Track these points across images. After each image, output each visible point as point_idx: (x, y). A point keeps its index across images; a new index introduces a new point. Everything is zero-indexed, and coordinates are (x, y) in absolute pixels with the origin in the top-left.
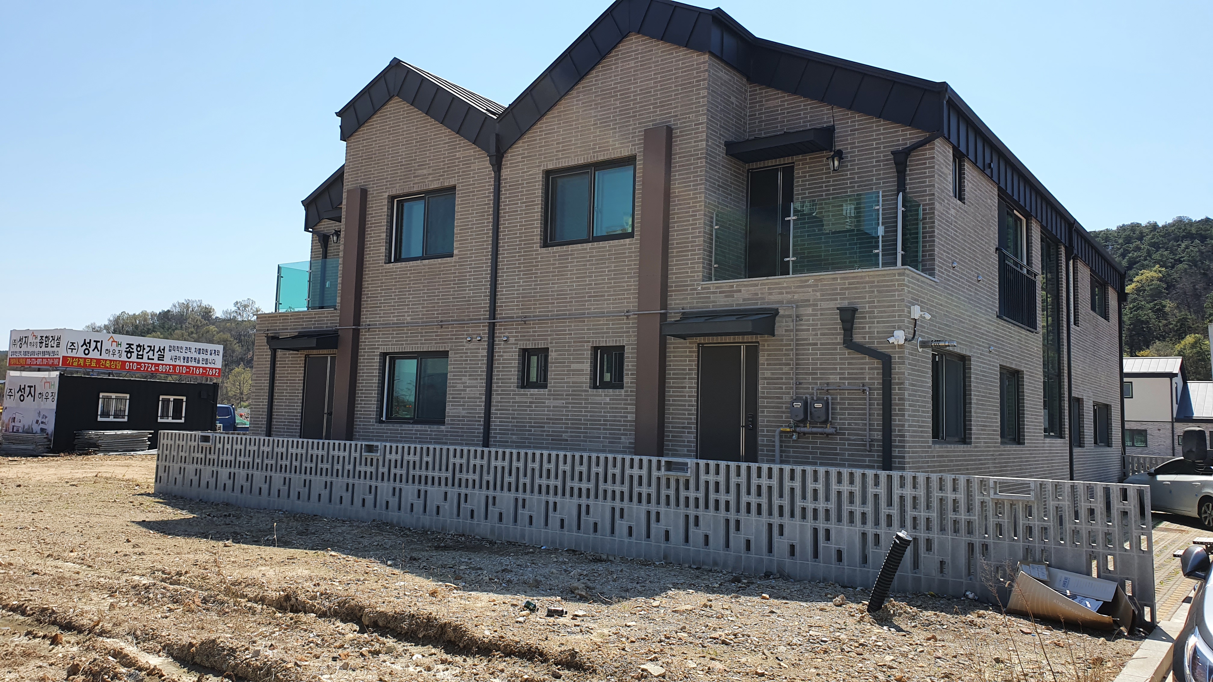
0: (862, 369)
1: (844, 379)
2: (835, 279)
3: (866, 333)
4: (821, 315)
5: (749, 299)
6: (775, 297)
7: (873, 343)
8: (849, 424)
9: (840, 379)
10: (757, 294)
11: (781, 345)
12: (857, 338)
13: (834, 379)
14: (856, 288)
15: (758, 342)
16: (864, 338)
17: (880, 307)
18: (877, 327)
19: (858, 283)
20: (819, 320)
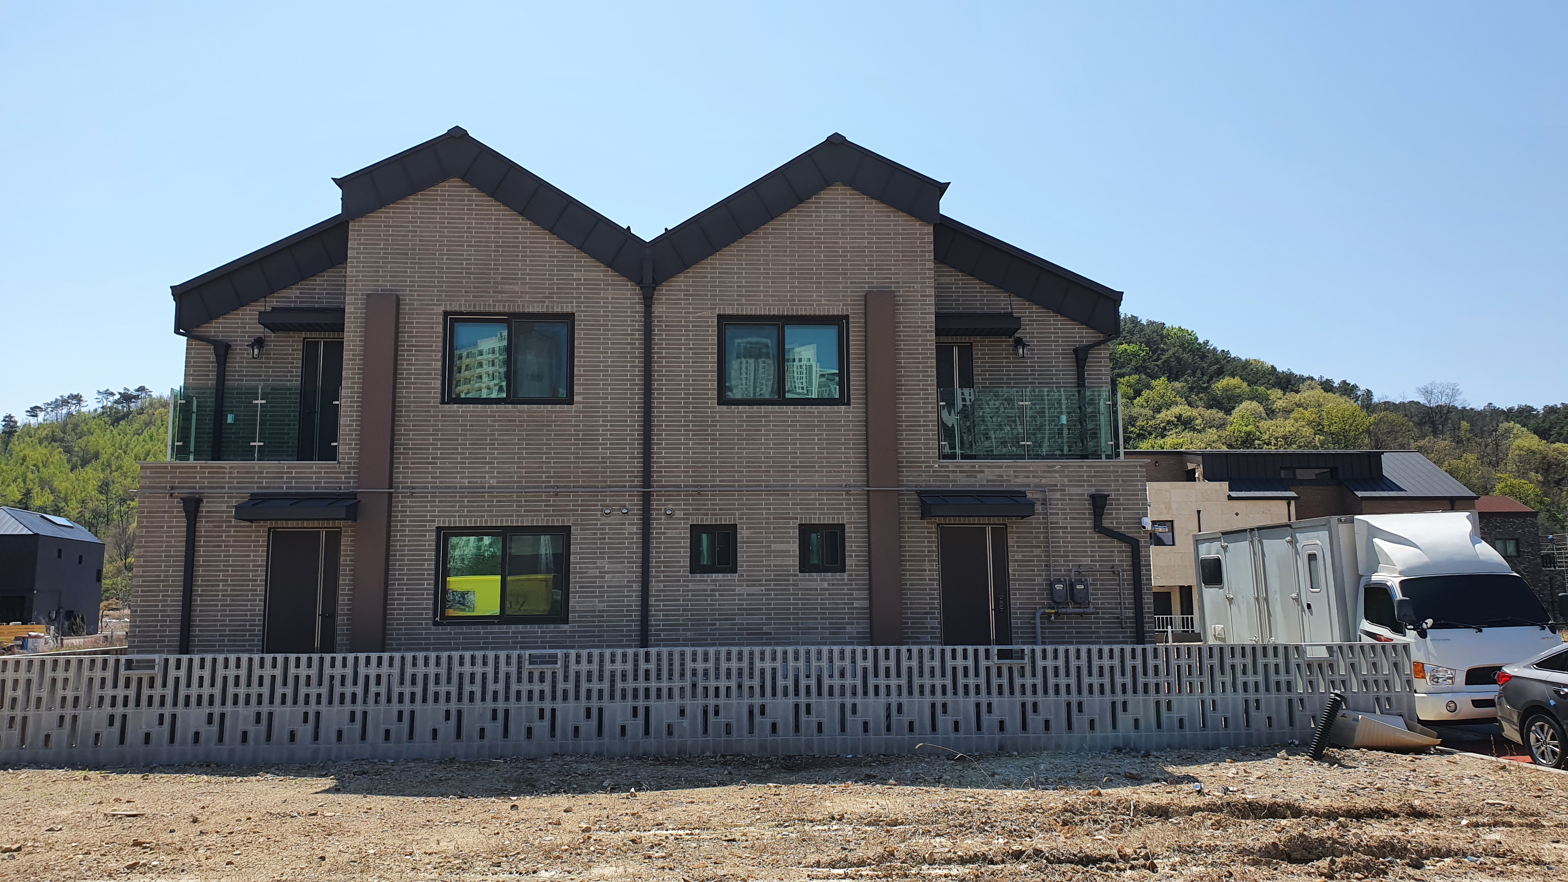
0: (1112, 552)
1: (1096, 561)
2: (1082, 467)
3: (1113, 519)
4: (1070, 500)
5: (994, 481)
6: (1019, 481)
7: (1121, 528)
8: (1103, 604)
9: (1091, 561)
10: (1002, 476)
11: (1031, 528)
12: (1106, 523)
13: (1087, 561)
14: (1101, 476)
15: (1006, 525)
16: (1112, 523)
17: (1125, 495)
18: (1124, 514)
19: (1104, 472)
20: (1068, 504)
